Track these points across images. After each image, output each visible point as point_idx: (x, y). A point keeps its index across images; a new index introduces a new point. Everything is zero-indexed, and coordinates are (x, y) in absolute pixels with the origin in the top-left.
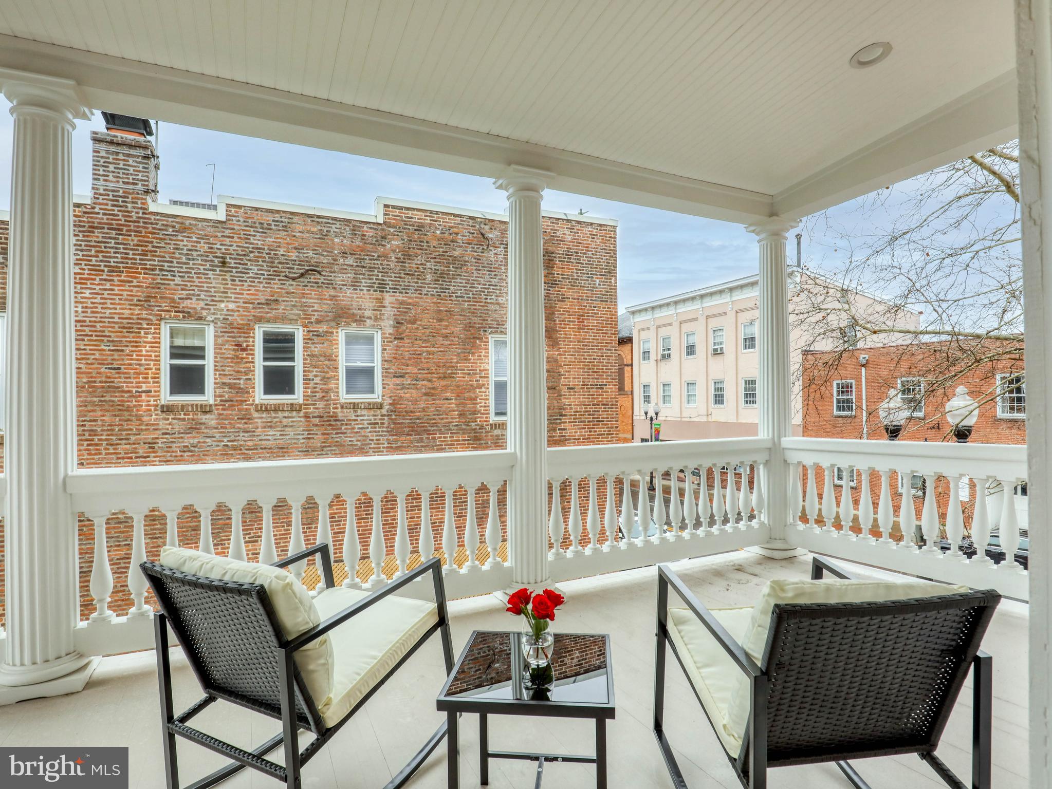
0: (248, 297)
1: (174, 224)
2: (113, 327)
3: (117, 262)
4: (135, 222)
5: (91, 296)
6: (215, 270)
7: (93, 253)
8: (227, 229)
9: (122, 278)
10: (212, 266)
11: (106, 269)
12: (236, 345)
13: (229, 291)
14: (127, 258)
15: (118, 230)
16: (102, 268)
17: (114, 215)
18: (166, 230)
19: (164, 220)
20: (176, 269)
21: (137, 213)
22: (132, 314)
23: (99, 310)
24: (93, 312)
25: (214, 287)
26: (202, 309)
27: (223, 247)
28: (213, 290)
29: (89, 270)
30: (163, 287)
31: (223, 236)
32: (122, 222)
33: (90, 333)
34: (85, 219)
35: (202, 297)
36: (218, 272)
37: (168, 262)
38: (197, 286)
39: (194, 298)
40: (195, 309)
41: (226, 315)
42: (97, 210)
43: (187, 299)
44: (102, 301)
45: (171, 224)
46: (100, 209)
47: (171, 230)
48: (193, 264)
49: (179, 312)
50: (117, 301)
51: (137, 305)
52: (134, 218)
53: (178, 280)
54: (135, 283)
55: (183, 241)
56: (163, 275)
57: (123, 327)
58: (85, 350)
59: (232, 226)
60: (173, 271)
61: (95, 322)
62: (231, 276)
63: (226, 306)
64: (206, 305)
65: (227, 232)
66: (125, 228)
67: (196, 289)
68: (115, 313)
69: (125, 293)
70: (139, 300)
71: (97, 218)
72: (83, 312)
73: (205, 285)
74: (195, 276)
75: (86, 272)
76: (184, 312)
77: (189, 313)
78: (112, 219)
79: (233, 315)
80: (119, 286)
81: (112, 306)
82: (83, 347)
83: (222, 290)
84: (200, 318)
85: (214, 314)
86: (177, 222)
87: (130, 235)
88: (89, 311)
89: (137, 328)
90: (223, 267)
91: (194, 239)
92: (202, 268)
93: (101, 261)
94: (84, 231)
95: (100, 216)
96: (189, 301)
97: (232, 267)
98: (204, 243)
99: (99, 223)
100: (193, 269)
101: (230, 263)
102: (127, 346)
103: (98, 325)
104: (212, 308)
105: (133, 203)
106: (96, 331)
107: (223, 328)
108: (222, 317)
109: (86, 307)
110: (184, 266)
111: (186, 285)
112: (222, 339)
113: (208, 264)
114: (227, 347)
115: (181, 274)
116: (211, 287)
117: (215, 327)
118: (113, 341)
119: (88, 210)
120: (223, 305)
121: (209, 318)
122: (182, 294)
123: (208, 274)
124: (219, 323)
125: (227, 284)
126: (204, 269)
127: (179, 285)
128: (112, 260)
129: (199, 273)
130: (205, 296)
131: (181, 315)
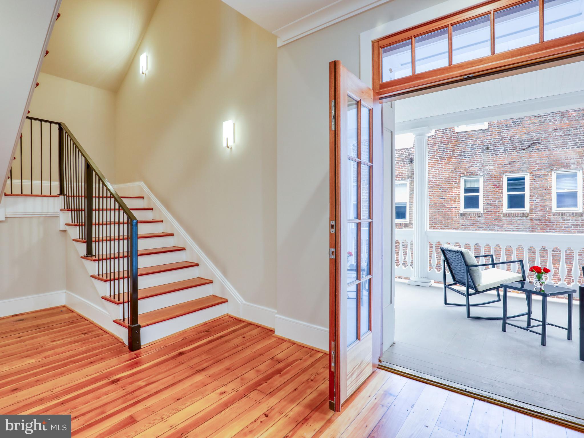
0: (500, 162)
1: (466, 135)
2: (442, 182)
3: (444, 156)
4: (450, 138)
5: (435, 171)
6: (484, 152)
7: (435, 154)
8: (489, 132)
9: (446, 162)
10: (483, 150)
11: (440, 159)
12: (494, 185)
13: (490, 161)
14: (447, 154)
15: (444, 143)
16: (438, 159)
17: (442, 137)
18: (462, 139)
19: (461, 135)
20: (467, 155)
21: (451, 134)
22: (449, 176)
23: (438, 176)
24: (435, 177)
25: (483, 160)
26: (478, 170)
27: (487, 141)
28: (483, 161)
29: (434, 161)
30: (461, 163)
31: (487, 136)
32: (446, 139)
33: (434, 185)
34: (432, 141)
35: (478, 165)
36: (485, 153)
37: (463, 152)
38: (476, 161)
39: (474, 166)
40: (475, 171)
41: (489, 172)
42: (436, 137)
43: (471, 167)
44: (439, 172)
45: (464, 136)
46: (438, 136)
47: (464, 138)
48: (474, 151)
49: (468, 173)
50: (444, 172)
51: (451, 172)
52: (450, 137)
53: (467, 159)
54: (450, 163)
55: (469, 142)
56: (461, 158)
57: (446, 182)
58: (433, 192)
59: (491, 130)
60: (465, 156)
61: (436, 181)
62: (491, 153)
63: (489, 168)
64: (480, 168)
65: (489, 133)
66: (446, 142)
67: (475, 162)
68: (443, 176)
69: (447, 168)
70: (452, 170)
71: (436, 140)
72: (432, 177)
73: (479, 159)
74: (475, 156)
75: (433, 162)
76: (470, 173)
77: (472, 173)
78: (442, 139)
79: (492, 172)
80: (444, 165)
81: (442, 174)
82: (432, 191)
83: (487, 160)
84: (477, 175)
85: (483, 172)
86: (467, 134)
87: (448, 144)
88: (434, 176)
89: (451, 182)
90: (488, 150)
91: (474, 140)
92: (478, 152)
93: (438, 156)
94: (432, 146)
95: (437, 139)
96: (472, 167)
97: (492, 149)
98: (479, 141)
99: (437, 142)
100: (474, 153)
101: (491, 147)
102: (448, 189)
103: (437, 182)
104: (482, 169)
105: (449, 130)
106: (436, 184)
107: (487, 178)
108: (487, 173)
109: (433, 175)
110: (470, 153)
111: (471, 161)
112: (487, 183)
113: (480, 150)
114: (489, 186)
115: (468, 157)
116: (482, 160)
117: (484, 178)
118: (442, 188)
119: (433, 138)
120: (487, 168)
121: (481, 174)
122: (469, 165)
123: (480, 154)
124: (486, 176)
125: (490, 157)
126: (479, 152)
127: (468, 161)
128: (442, 155)
129: (477, 155)
130: (479, 164)
131: (469, 174)
